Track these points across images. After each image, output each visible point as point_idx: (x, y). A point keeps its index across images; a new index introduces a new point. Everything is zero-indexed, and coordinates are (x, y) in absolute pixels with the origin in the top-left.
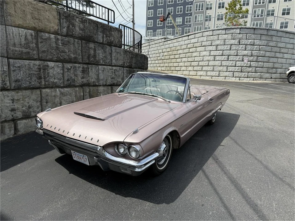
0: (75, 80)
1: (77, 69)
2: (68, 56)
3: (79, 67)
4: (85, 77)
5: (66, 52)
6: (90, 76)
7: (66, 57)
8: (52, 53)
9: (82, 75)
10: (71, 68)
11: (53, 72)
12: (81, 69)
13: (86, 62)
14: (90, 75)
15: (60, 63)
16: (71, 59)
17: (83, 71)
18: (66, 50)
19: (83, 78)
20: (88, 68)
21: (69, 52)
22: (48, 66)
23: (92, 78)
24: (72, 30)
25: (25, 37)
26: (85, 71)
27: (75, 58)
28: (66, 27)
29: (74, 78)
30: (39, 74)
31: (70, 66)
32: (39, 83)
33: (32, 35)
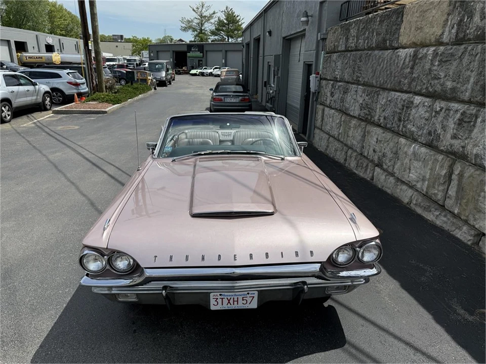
0: (441, 137)
1: (450, 115)
2: (441, 85)
3: (457, 111)
4: (460, 137)
5: (440, 78)
6: (471, 138)
7: (438, 88)
8: (422, 81)
9: (455, 131)
10: (441, 110)
11: (416, 113)
12: (458, 116)
13: (477, 99)
14: (474, 135)
15: (428, 100)
16: (445, 92)
17: (460, 122)
18: (440, 74)
19: (454, 137)
20: (477, 117)
21: (445, 76)
22: (412, 102)
23: (475, 145)
24: (466, 26)
25: (404, 61)
26: (465, 122)
27: (454, 89)
28: (455, 25)
29: (439, 131)
30: (401, 114)
31: (440, 107)
32: (398, 127)
33: (410, 56)
